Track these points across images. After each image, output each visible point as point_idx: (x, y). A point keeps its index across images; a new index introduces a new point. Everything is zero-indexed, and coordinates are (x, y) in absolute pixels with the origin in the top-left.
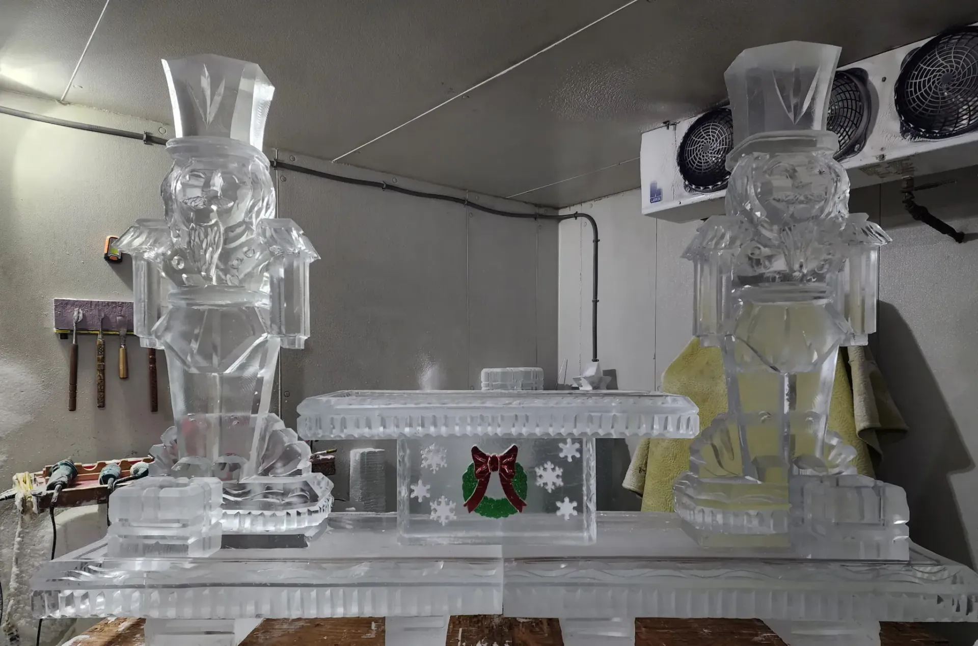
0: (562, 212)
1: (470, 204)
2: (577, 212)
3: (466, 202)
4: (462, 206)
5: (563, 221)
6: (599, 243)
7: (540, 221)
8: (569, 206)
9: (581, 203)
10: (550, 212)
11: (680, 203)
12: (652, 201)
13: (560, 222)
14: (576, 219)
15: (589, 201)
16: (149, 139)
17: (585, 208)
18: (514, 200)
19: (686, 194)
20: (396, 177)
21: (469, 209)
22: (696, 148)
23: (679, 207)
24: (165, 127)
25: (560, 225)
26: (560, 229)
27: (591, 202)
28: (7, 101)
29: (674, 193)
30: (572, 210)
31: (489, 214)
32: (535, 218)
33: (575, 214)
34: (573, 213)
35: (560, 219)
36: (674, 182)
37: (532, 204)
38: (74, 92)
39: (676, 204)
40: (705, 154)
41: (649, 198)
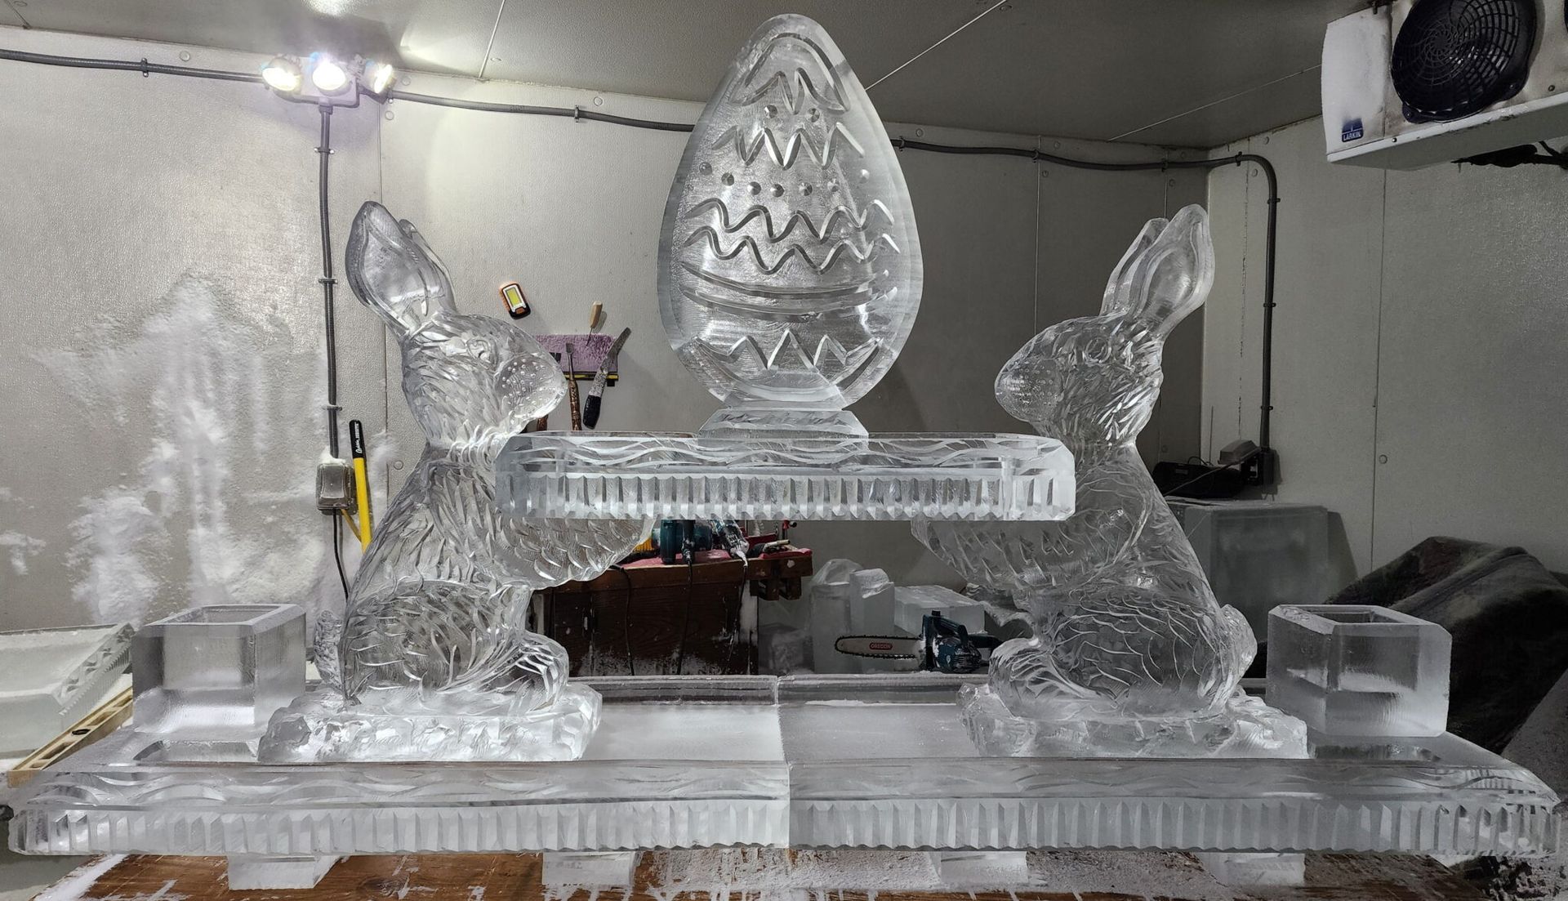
0: (1214, 155)
1: (1043, 156)
2: (1240, 153)
3: (1037, 155)
4: (1030, 159)
5: (1217, 170)
6: (1278, 204)
7: (1172, 174)
8: (1228, 143)
9: (1248, 137)
10: (1191, 156)
11: (1396, 140)
12: (1345, 138)
13: (1210, 170)
14: (1239, 165)
15: (1263, 132)
16: (582, 115)
17: (1256, 146)
18: (1124, 142)
19: (1407, 123)
20: (922, 127)
21: (1042, 165)
22: (1422, 45)
23: (1394, 147)
24: (602, 96)
25: (1210, 177)
26: (1209, 182)
27: (1266, 135)
28: (419, 85)
29: (1384, 124)
30: (1234, 149)
31: (1078, 169)
32: (1163, 169)
33: (1236, 156)
34: (1234, 155)
35: (1210, 166)
36: (1384, 105)
37: (1158, 145)
38: (492, 66)
39: (1387, 142)
40: (1437, 55)
41: (1340, 133)
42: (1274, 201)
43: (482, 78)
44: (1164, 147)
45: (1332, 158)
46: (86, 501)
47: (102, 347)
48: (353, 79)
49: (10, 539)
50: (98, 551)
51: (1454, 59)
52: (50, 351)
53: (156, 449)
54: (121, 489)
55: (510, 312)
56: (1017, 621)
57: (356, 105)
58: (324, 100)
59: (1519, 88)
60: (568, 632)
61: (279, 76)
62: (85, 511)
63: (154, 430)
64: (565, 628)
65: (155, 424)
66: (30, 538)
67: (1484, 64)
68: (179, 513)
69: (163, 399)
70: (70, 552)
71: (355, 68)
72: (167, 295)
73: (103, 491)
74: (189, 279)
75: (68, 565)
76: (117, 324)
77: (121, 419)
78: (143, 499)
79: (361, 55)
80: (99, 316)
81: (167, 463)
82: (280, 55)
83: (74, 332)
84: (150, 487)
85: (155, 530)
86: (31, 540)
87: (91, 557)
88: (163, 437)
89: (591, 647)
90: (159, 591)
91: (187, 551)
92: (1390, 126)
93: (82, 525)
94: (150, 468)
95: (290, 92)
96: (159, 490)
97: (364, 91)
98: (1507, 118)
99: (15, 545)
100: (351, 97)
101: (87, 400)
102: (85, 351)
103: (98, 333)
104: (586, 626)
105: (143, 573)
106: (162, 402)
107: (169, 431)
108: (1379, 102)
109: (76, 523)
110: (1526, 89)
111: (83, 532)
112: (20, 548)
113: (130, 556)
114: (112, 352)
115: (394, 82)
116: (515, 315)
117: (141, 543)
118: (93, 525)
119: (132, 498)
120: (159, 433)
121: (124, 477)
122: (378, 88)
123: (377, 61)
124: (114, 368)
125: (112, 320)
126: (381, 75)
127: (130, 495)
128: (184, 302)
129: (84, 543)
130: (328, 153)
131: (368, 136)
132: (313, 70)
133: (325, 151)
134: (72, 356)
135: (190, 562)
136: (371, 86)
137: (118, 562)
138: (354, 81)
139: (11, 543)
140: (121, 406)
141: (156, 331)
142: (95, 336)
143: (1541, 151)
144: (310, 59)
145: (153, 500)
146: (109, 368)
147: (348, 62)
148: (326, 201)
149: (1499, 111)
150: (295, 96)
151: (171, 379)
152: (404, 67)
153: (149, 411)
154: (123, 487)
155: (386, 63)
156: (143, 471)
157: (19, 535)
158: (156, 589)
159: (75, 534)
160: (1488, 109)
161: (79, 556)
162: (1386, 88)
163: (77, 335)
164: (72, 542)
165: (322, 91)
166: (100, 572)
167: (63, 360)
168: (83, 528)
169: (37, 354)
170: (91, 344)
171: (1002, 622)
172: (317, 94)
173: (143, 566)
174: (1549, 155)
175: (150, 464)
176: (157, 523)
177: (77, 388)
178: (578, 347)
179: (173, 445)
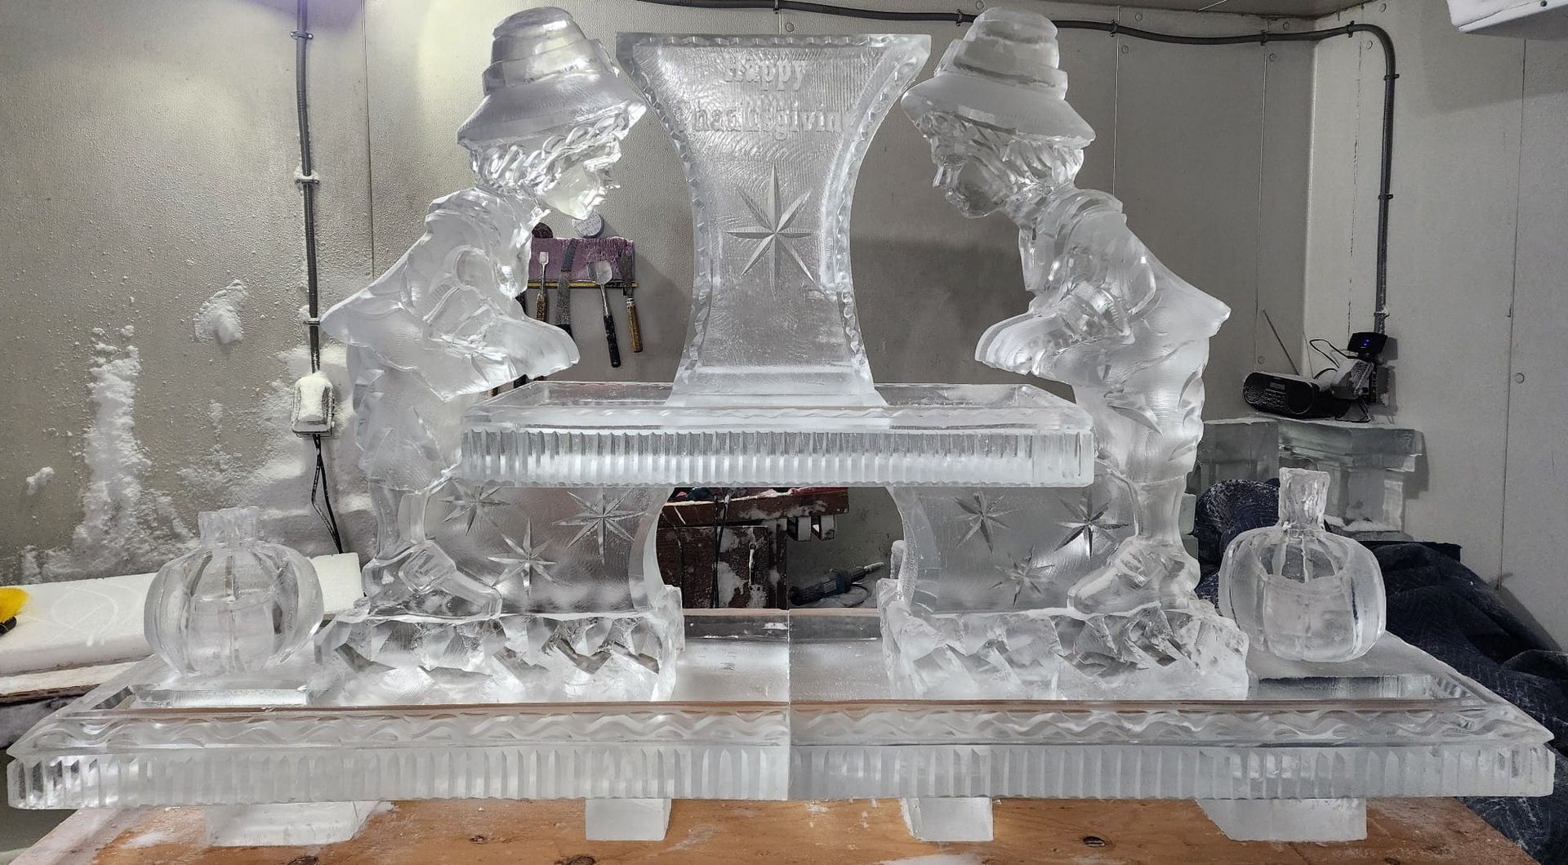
0: (1323, 25)
1: (1125, 31)
2: (1352, 22)
3: (1118, 29)
4: (1108, 33)
5: (1324, 43)
6: (1396, 80)
7: (1272, 46)
8: (1338, 10)
9: (1362, 4)
10: (1295, 27)
11: (1544, 5)
13: (1317, 43)
14: (1351, 35)
17: (1370, 14)
18: (1217, 11)
21: (1121, 39)
25: (1316, 50)
26: (1316, 56)
27: (1383, 1)
30: (1344, 19)
31: (1163, 43)
32: (1262, 42)
33: (1348, 26)
34: (1345, 25)
35: (1318, 37)
37: (1257, 15)
39: (1534, 7)
42: (1391, 77)
44: (1263, 16)
130: (305, 38)
131: (352, 18)
148: (304, 91)
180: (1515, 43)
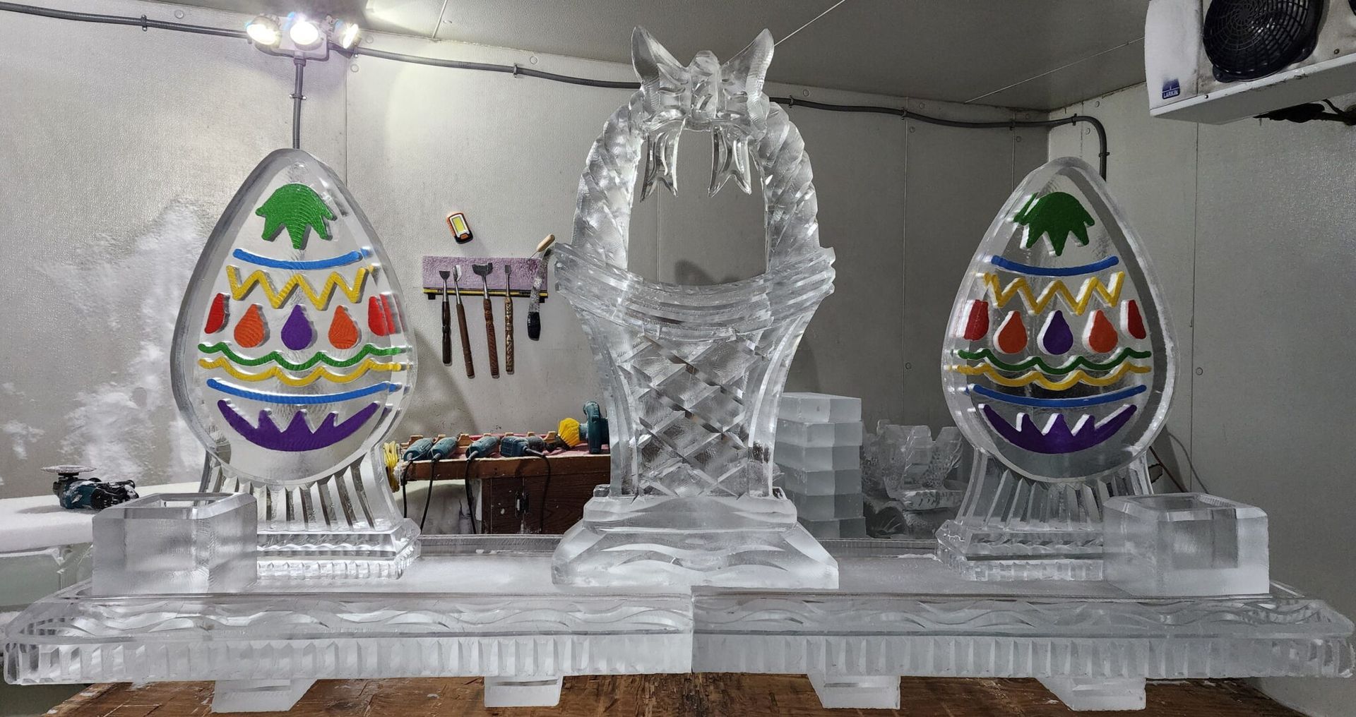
0: (1054, 116)
1: (911, 115)
2: (1076, 114)
3: (905, 113)
4: (899, 117)
5: (1056, 129)
6: (1108, 157)
7: (1019, 132)
8: (1064, 106)
9: (1082, 102)
10: (1034, 117)
11: (1208, 97)
12: (1164, 96)
13: (1050, 130)
14: (1074, 124)
15: (1094, 97)
16: (519, 71)
17: (1088, 109)
18: (977, 104)
19: (1217, 82)
20: (808, 88)
21: (909, 122)
22: (1229, 17)
23: (1206, 102)
24: (537, 56)
25: (1050, 134)
26: (1050, 139)
27: (1097, 100)
28: (379, 43)
29: (1197, 84)
30: (1070, 112)
31: (939, 126)
32: (1011, 127)
33: (1072, 117)
34: (1070, 116)
35: (1051, 125)
36: (1197, 68)
37: (1006, 108)
38: (444, 28)
39: (1201, 99)
40: (1241, 25)
41: (1161, 92)
42: (1104, 154)
43: (435, 38)
44: (1011, 109)
45: (1154, 112)
46: (81, 396)
47: (99, 261)
48: (324, 36)
49: (13, 427)
50: (89, 439)
51: (1255, 28)
52: (54, 264)
53: (143, 352)
54: (112, 385)
55: (456, 237)
56: (890, 508)
57: (327, 58)
58: (299, 53)
59: (1310, 52)
60: (503, 512)
61: (261, 32)
62: (82, 405)
63: (143, 334)
64: (500, 508)
65: (144, 329)
66: (30, 428)
67: (1280, 33)
68: (162, 407)
69: (151, 308)
70: (65, 440)
71: (328, 27)
72: (158, 218)
73: (96, 387)
74: (177, 204)
75: (63, 452)
76: (113, 242)
77: (114, 324)
78: (131, 394)
79: (331, 16)
80: (97, 235)
81: (153, 363)
82: (262, 15)
83: (75, 248)
84: (139, 384)
85: (140, 421)
86: (31, 429)
87: (84, 445)
88: (150, 340)
89: (522, 526)
90: (143, 476)
91: (168, 441)
92: (1202, 85)
93: (77, 416)
94: (138, 367)
95: (270, 46)
96: (146, 387)
97: (335, 47)
98: (1300, 77)
99: (17, 433)
100: (322, 51)
101: (85, 307)
102: (85, 265)
103: (96, 249)
104: (518, 507)
105: (128, 459)
106: (151, 311)
107: (155, 336)
108: (1193, 64)
109: (72, 415)
110: (1316, 52)
111: (78, 423)
112: (22, 436)
113: (118, 444)
114: (107, 266)
115: (360, 40)
116: (460, 240)
117: (128, 433)
118: (85, 416)
119: (122, 394)
120: (147, 337)
121: (115, 375)
122: (346, 44)
123: (345, 21)
124: (109, 280)
125: (109, 238)
126: (349, 34)
127: (119, 391)
128: (172, 223)
129: (77, 432)
130: (301, 99)
131: (335, 85)
132: (290, 26)
133: (298, 98)
134: (73, 269)
135: (171, 450)
136: (341, 43)
137: (108, 450)
138: (325, 39)
139: (14, 431)
140: (114, 313)
141: (148, 249)
142: (94, 252)
143: (1328, 110)
144: (288, 18)
145: (140, 396)
146: (105, 279)
147: (321, 22)
148: (298, 140)
149: (1293, 71)
150: (273, 50)
151: (159, 291)
152: (369, 27)
153: (139, 318)
154: (113, 383)
155: (353, 23)
156: (131, 370)
157: (21, 425)
158: (140, 473)
159: (70, 424)
160: (1285, 70)
161: (73, 444)
162: (1199, 53)
163: (78, 250)
164: (68, 430)
165: (297, 46)
166: (91, 457)
167: (66, 272)
168: (77, 419)
169: (42, 267)
170: (89, 258)
171: (877, 510)
172: (292, 48)
173: (129, 453)
174: (1334, 113)
175: (138, 363)
176: (142, 416)
177: (76, 297)
178: (514, 268)
179: (158, 348)
180: (1189, 126)
